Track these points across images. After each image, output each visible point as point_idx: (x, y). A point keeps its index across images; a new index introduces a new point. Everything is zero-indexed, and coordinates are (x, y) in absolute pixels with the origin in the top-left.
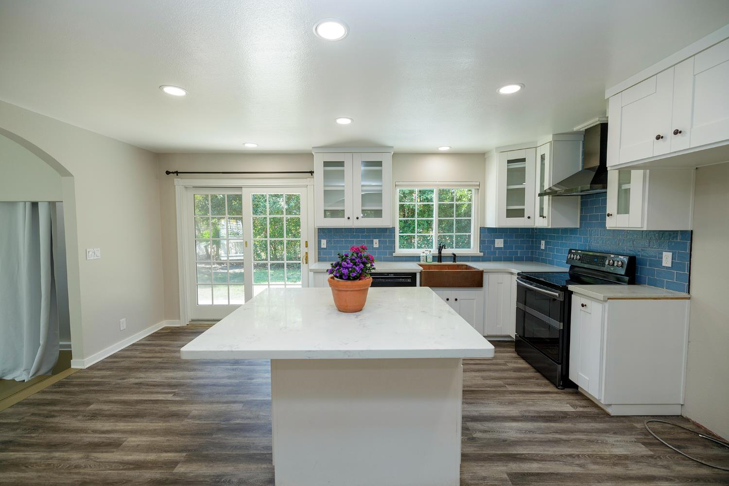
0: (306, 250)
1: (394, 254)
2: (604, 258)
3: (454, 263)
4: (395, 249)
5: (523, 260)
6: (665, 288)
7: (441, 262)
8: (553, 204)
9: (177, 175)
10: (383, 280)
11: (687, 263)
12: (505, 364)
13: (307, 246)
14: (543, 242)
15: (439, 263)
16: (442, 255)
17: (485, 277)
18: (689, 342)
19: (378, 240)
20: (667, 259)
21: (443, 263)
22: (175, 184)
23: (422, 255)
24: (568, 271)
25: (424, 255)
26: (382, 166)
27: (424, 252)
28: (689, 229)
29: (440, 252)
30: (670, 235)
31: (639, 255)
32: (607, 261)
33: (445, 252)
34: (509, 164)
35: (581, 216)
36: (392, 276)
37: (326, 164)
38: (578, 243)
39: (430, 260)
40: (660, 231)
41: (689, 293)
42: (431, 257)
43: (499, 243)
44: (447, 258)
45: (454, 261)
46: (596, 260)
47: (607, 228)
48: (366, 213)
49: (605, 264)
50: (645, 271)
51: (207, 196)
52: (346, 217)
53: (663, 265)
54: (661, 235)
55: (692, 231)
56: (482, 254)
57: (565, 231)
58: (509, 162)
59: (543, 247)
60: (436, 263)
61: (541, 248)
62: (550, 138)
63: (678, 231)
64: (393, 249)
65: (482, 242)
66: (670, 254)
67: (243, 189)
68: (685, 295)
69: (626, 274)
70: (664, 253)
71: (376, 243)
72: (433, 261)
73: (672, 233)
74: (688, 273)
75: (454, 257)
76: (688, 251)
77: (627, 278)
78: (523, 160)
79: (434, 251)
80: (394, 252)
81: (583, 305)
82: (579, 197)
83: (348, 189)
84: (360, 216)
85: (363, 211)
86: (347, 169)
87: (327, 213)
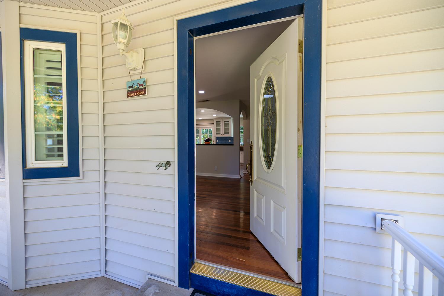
37: (217, 122)
52: (221, 134)
71: (230, 141)
83: (221, 127)
84: (224, 134)
85: (225, 133)
86: (221, 123)
87: (217, 134)
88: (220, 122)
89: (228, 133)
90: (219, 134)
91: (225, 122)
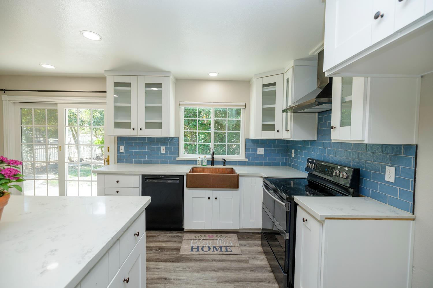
0: (108, 154)
1: (177, 159)
2: (333, 169)
3: (224, 167)
4: (178, 155)
5: (279, 165)
6: (388, 204)
7: (214, 165)
8: (295, 120)
9: (4, 92)
10: (155, 181)
11: (411, 180)
12: (247, 261)
13: (108, 151)
14: (293, 151)
15: (212, 167)
16: (214, 160)
17: (241, 179)
18: (413, 267)
19: (165, 147)
20: (390, 174)
21: (215, 166)
22: (2, 100)
23: (198, 159)
24: (307, 177)
25: (200, 159)
26: (161, 88)
27: (200, 158)
28: (414, 143)
29: (213, 158)
30: (393, 149)
31: (363, 168)
32: (335, 172)
33: (217, 157)
34: (264, 88)
35: (318, 130)
36: (163, 177)
37: (116, 85)
38: (315, 154)
39: (205, 163)
40: (383, 144)
41: (413, 213)
42: (206, 161)
43: (261, 151)
44: (219, 162)
45: (224, 165)
46: (326, 170)
47: (332, 141)
48: (148, 125)
49: (333, 174)
50: (368, 183)
51: (31, 109)
52: (132, 128)
53: (386, 180)
54: (384, 149)
55: (417, 146)
56: (247, 160)
57: (307, 142)
58: (264, 86)
59: (293, 155)
60: (210, 166)
61: (292, 156)
62: (291, 63)
63: (400, 145)
64: (177, 154)
65: (247, 150)
66: (393, 169)
67: (58, 104)
68: (409, 215)
69: (351, 186)
70: (387, 167)
71: (163, 150)
72: (207, 164)
73: (395, 147)
74: (413, 191)
75: (224, 162)
76: (413, 167)
77: (351, 190)
78: (274, 84)
79: (209, 157)
80: (178, 157)
81: (304, 220)
82: (317, 114)
83: (133, 105)
84: (143, 127)
85: (146, 123)
86: (133, 89)
87: (117, 125)
88: (128, 85)
89: (159, 126)
90: (127, 125)
91: (147, 85)
